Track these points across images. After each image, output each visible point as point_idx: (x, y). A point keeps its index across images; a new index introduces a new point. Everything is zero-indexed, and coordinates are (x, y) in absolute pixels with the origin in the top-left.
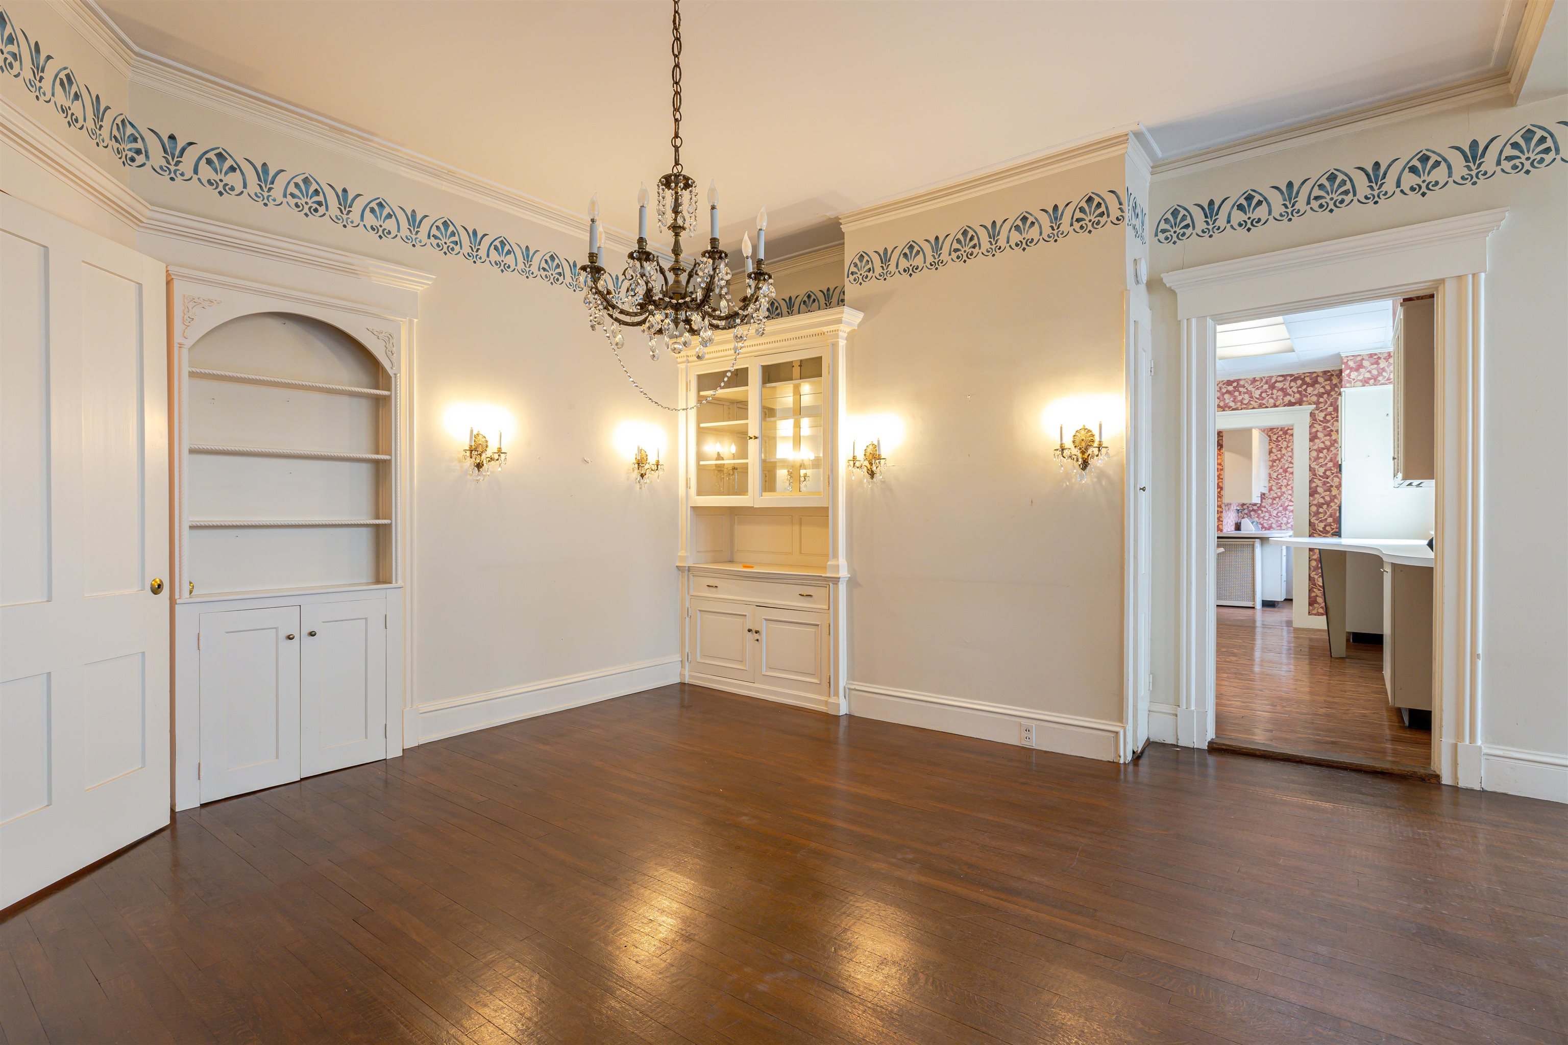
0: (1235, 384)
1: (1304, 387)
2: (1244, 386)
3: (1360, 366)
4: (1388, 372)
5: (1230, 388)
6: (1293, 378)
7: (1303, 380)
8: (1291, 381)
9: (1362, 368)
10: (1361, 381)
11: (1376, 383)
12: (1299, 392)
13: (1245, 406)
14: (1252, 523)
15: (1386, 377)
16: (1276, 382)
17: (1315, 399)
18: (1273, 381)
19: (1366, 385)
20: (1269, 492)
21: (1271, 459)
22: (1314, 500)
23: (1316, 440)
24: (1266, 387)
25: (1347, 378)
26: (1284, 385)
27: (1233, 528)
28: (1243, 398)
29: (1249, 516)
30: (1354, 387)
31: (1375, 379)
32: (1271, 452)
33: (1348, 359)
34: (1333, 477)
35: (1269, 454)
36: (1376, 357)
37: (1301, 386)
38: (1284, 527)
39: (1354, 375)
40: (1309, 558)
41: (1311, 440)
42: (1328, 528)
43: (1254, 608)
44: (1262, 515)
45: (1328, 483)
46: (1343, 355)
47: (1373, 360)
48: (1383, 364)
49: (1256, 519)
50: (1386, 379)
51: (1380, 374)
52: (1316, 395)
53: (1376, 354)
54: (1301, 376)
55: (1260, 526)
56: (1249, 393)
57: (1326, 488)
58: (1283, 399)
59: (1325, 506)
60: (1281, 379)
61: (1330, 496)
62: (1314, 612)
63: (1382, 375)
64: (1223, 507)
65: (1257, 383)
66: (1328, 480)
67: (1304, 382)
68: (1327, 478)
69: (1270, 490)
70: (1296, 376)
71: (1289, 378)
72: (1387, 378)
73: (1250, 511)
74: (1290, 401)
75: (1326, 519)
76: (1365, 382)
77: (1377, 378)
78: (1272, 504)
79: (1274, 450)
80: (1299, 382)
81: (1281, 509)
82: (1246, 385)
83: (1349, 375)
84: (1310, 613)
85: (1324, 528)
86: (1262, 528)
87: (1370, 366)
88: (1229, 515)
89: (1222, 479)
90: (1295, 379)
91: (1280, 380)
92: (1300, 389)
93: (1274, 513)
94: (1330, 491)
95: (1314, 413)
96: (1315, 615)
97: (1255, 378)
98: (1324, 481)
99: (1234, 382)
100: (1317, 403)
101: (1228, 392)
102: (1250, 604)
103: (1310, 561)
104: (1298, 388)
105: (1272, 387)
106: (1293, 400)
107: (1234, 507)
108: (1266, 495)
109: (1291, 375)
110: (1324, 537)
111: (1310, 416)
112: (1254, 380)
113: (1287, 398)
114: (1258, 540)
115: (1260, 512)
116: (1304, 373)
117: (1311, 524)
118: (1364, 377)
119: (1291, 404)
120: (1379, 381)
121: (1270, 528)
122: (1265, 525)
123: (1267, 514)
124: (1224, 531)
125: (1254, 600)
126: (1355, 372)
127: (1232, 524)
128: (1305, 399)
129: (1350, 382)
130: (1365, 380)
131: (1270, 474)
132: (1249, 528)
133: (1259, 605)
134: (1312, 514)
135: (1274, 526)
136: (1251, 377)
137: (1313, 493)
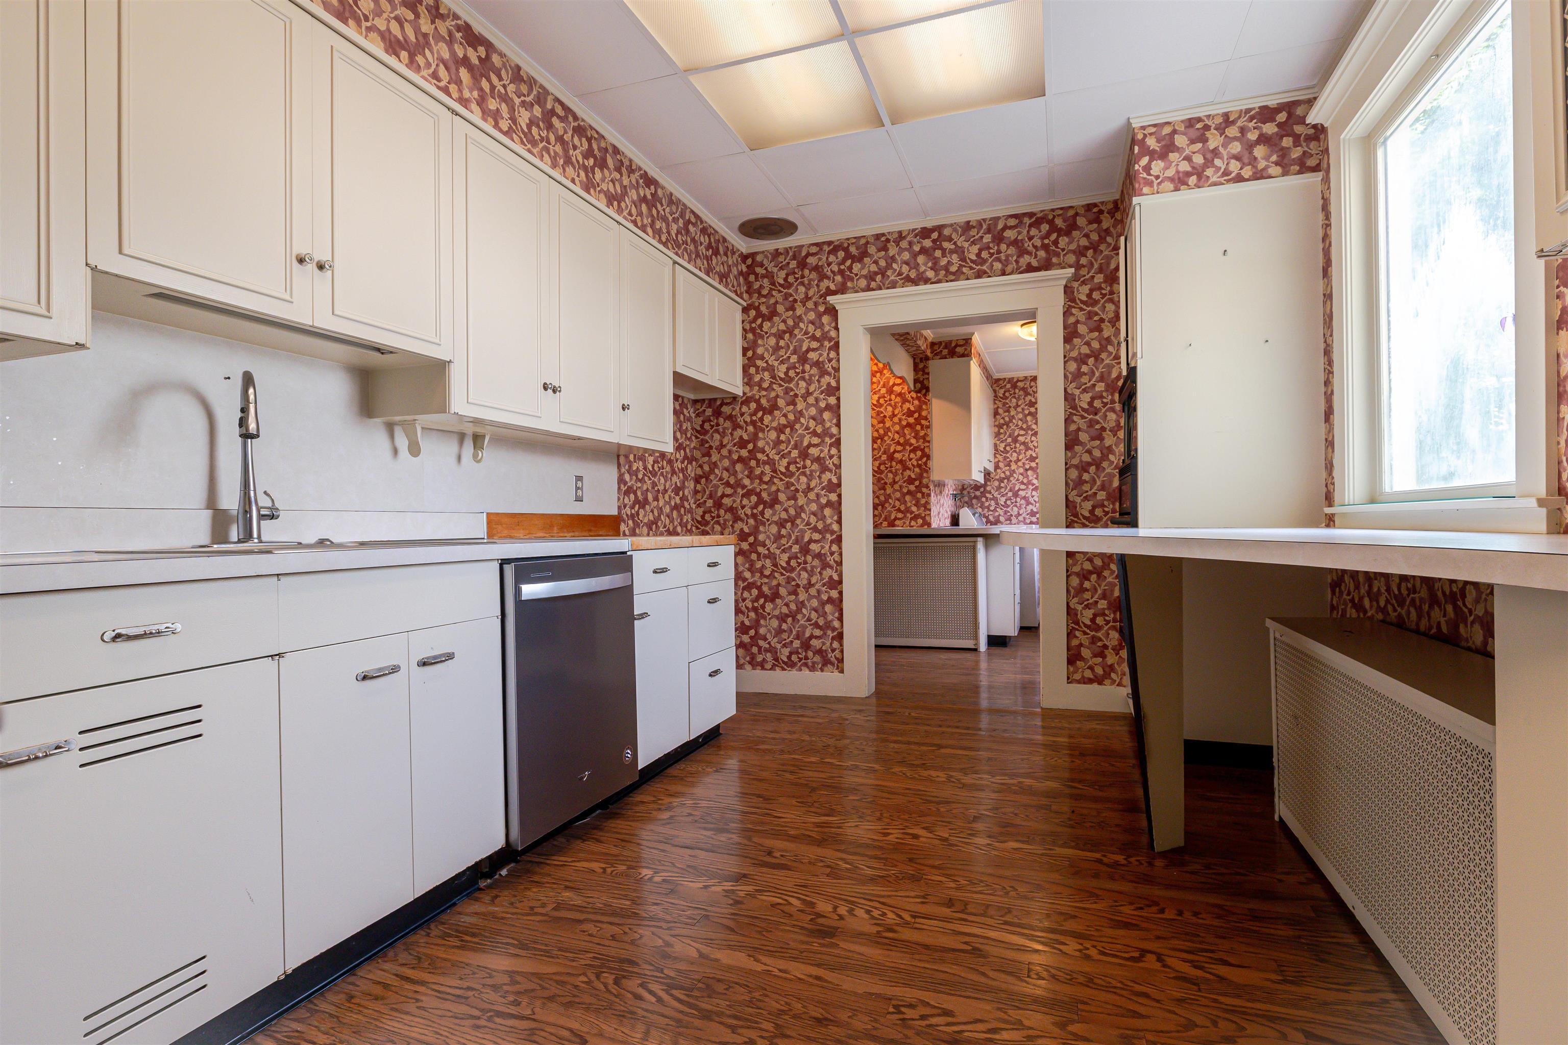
0: (935, 235)
1: (1054, 236)
2: (950, 239)
3: (1169, 147)
4: (1225, 157)
5: (927, 243)
6: (1033, 219)
7: (1051, 222)
8: (1030, 226)
9: (1172, 152)
10: (1171, 179)
11: (1201, 184)
12: (1045, 247)
13: (953, 277)
14: (974, 515)
15: (1220, 168)
16: (1005, 228)
17: (1072, 258)
18: (1000, 226)
19: (1182, 187)
20: (995, 470)
21: (997, 423)
22: (1073, 457)
23: (1075, 340)
24: (987, 238)
25: (1145, 175)
26: (1019, 233)
27: (948, 522)
28: (949, 262)
29: (970, 505)
30: (1158, 193)
31: (1200, 175)
32: (996, 413)
33: (1145, 132)
34: (1106, 411)
35: (995, 416)
36: (1199, 126)
37: (1048, 235)
38: (1014, 520)
39: (1157, 166)
40: (1067, 571)
41: (1067, 340)
42: (1098, 512)
43: (976, 650)
44: (987, 504)
45: (1098, 422)
46: (1136, 124)
47: (1193, 133)
48: (1214, 141)
49: (980, 510)
50: (1220, 173)
51: (1208, 163)
52: (1074, 252)
53: (1199, 120)
54: (1046, 215)
55: (984, 520)
56: (959, 251)
57: (1094, 433)
58: (1017, 262)
59: (1092, 469)
60: (1012, 222)
61: (1101, 448)
62: (1077, 676)
63: (1213, 166)
64: (932, 487)
65: (973, 232)
66: (1097, 417)
67: (1053, 228)
68: (1096, 414)
69: (997, 467)
70: (1038, 216)
71: (1027, 221)
72: (1222, 170)
73: (971, 499)
74: (1029, 264)
75: (1095, 494)
76: (1180, 182)
77: (1204, 171)
78: (999, 488)
79: (1000, 411)
80: (1045, 227)
81: (1010, 494)
82: (954, 236)
83: (1147, 169)
84: (1070, 680)
85: (1092, 512)
86: (987, 522)
87: (1188, 145)
88: (942, 502)
89: (929, 442)
90: (1037, 220)
91: (1012, 224)
92: (1046, 241)
93: (1002, 501)
94: (1100, 438)
95: (1072, 287)
96: (1079, 682)
97: (968, 222)
98: (1091, 420)
99: (932, 230)
100: (1078, 266)
101: (923, 251)
102: (969, 644)
103: (1068, 577)
104: (1042, 238)
105: (999, 238)
106: (1035, 263)
107: (950, 490)
108: (992, 476)
109: (1031, 215)
110: (1092, 527)
111: (1065, 292)
112: (968, 226)
113: (1026, 259)
114: (980, 539)
115: (984, 499)
116: (1053, 210)
117: (1069, 504)
118: (1178, 172)
119: (1030, 269)
120: (1208, 177)
121: (997, 522)
122: (991, 518)
123: (993, 503)
124: (934, 525)
125: (976, 637)
126: (1159, 162)
127: (946, 515)
128: (1054, 260)
129: (1150, 184)
130: (1179, 178)
131: (996, 445)
132: (970, 521)
133: (983, 646)
134: (1071, 484)
135: (1002, 519)
136: (962, 220)
137: (1071, 443)
